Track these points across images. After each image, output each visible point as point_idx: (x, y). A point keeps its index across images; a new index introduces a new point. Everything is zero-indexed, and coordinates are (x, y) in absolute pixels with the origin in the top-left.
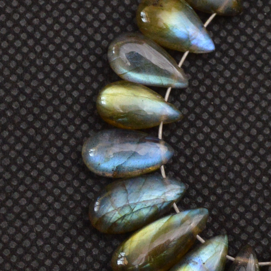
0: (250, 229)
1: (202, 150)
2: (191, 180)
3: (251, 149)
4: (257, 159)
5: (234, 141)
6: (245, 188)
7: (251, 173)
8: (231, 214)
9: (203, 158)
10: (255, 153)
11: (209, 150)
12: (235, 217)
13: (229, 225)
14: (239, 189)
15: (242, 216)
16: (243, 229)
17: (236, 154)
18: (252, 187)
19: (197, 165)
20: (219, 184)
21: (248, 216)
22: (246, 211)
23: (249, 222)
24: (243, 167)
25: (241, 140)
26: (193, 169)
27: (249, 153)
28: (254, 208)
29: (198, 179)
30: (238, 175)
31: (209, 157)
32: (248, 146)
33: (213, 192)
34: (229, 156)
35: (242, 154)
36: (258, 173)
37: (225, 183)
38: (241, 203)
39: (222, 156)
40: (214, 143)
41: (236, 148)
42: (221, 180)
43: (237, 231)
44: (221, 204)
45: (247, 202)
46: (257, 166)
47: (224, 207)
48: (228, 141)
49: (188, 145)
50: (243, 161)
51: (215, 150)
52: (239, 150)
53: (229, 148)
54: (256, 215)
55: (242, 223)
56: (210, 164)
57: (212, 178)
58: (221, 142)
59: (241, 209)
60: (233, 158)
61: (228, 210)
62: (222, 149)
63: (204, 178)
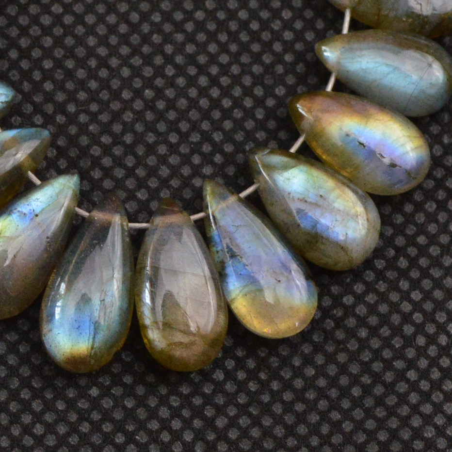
0: (119, 173)
1: (48, 41)
2: (26, 86)
3: (128, 44)
4: (137, 61)
5: (101, 30)
6: (116, 106)
7: (126, 83)
8: (89, 147)
9: (48, 53)
10: (136, 51)
11: (58, 42)
12: (96, 151)
13: (85, 164)
14: (105, 106)
15: (107, 150)
16: (107, 173)
17: (102, 51)
18: (127, 105)
19: (37, 64)
20: (72, 97)
21: (118, 151)
22: (115, 144)
23: (118, 162)
24: (114, 73)
25: (112, 29)
26: (31, 70)
27: (125, 50)
28: (128, 139)
29: (37, 87)
30: (105, 84)
31: (59, 53)
32: (125, 39)
33: (61, 108)
34: (91, 52)
35: (114, 51)
36: (138, 83)
37: (82, 96)
38: (106, 129)
39: (81, 52)
40: (69, 30)
41: (103, 41)
42: (76, 91)
43: (97, 174)
44: (73, 130)
45: (117, 128)
46: (136, 72)
47: (78, 135)
48: (91, 30)
49: (24, 31)
50: (114, 62)
51: (69, 41)
52: (108, 45)
53: (92, 41)
54: (130, 150)
55: (107, 162)
56: (59, 64)
57: (60, 86)
58: (80, 30)
59: (106, 139)
60: (98, 57)
61: (84, 140)
62: (80, 41)
63: (48, 86)
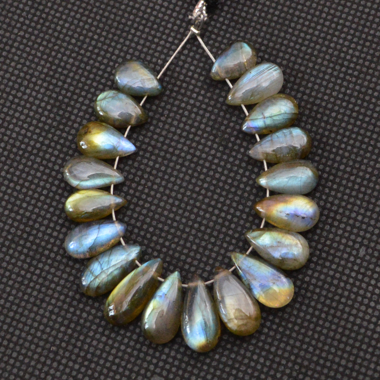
0: (196, 263)
1: (148, 220)
2: (146, 242)
3: (181, 208)
4: (187, 214)
5: (168, 207)
6: (184, 236)
7: (186, 225)
8: (179, 257)
9: (150, 225)
10: (185, 210)
11: (152, 218)
12: (183, 257)
13: (180, 264)
14: (180, 238)
15: (187, 256)
16: (191, 265)
17: (172, 215)
18: (189, 234)
19: (147, 231)
20: (166, 239)
21: (192, 254)
22: (190, 252)
23: (194, 258)
24: (179, 222)
25: (173, 205)
26: (145, 235)
27: (180, 212)
28: (194, 247)
29: (150, 240)
30: (177, 229)
31: (154, 223)
32: (179, 207)
33: (163, 245)
34: (167, 218)
35: (176, 214)
36: (190, 223)
37: (170, 237)
38: (184, 247)
39: (163, 219)
40: (155, 212)
41: (170, 211)
42: (167, 236)
43: (187, 267)
44: (171, 252)
45: (188, 245)
46: (188, 218)
47: (173, 254)
48: (164, 209)
49: (137, 220)
50: (178, 218)
51: (157, 216)
52: (173, 212)
53: (166, 213)
54: (196, 252)
55: (189, 260)
56: (156, 228)
57: (160, 236)
58: (159, 210)
59: (186, 251)
60: (170, 219)
61: (177, 255)
62: (161, 215)
63: (155, 238)
